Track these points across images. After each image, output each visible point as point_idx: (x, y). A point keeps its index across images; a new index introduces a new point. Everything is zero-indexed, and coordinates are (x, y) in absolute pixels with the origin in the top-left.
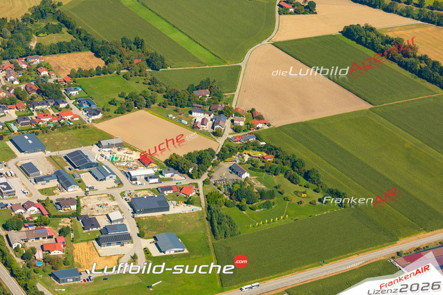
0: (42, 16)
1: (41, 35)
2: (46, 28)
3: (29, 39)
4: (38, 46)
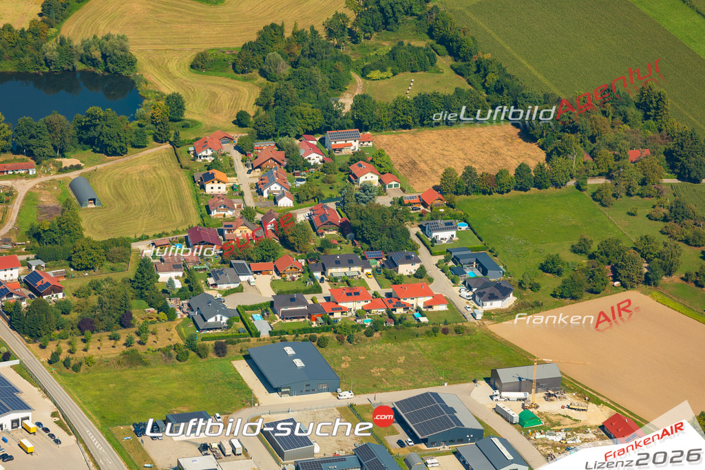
0: (386, 23)
1: (375, 74)
2: (393, 55)
3: (338, 86)
4: (360, 102)
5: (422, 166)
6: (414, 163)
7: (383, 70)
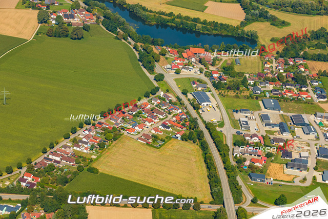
1: (311, 48)
2: (316, 45)
4: (305, 53)
5: (316, 69)
6: (314, 68)
7: (313, 47)
